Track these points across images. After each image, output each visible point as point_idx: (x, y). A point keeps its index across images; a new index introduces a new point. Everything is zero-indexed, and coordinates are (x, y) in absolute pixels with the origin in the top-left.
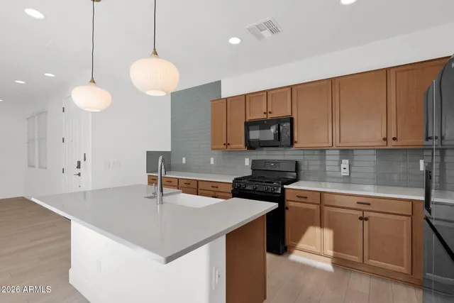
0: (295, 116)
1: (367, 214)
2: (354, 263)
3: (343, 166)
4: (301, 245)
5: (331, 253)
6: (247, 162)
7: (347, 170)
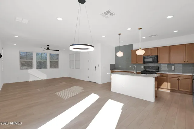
0: (159, 55)
1: (179, 79)
2: (176, 90)
3: (172, 68)
4: (161, 87)
5: (170, 88)
6: (142, 67)
7: (174, 69)
